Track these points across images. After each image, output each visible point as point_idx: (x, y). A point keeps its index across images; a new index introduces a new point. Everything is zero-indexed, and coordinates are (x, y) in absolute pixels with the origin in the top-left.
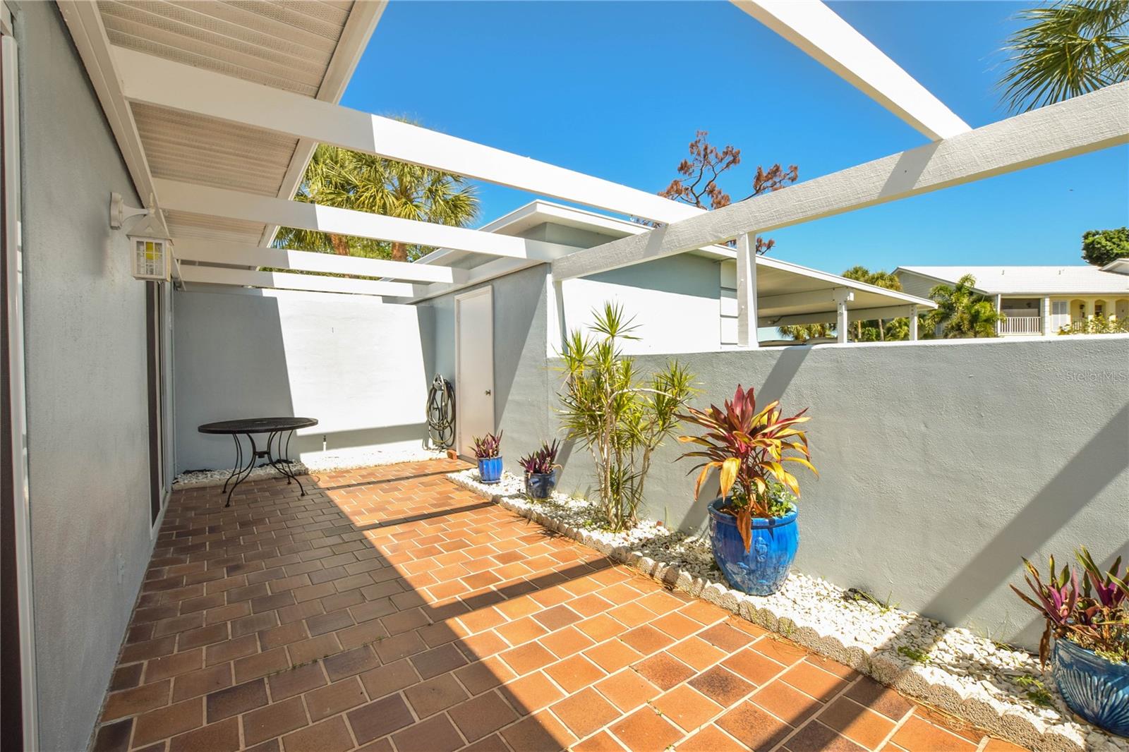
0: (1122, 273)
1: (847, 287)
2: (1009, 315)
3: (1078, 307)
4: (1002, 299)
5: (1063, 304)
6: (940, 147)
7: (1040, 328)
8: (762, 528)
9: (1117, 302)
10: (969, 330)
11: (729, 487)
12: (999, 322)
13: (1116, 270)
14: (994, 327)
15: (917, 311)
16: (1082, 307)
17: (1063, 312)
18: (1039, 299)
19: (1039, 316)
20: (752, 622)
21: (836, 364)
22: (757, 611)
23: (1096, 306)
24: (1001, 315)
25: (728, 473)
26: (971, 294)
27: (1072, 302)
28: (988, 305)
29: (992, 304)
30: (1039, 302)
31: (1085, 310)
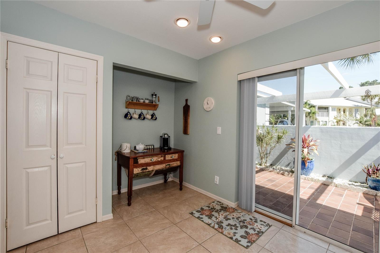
0: (350, 100)
1: (291, 106)
2: (320, 112)
3: (339, 110)
4: (318, 107)
5: (335, 109)
6: (345, 90)
7: (328, 115)
8: (309, 162)
9: (349, 109)
10: (308, 116)
11: (306, 154)
12: (317, 114)
13: (349, 99)
14: (315, 115)
15: (305, 112)
16: (340, 110)
17: (335, 111)
18: (328, 107)
19: (328, 112)
20: (308, 180)
21: (321, 130)
22: (310, 178)
23: (344, 110)
24: (318, 111)
25: (306, 151)
26: (309, 105)
27: (337, 108)
28: (314, 108)
29: (315, 108)
30: (328, 108)
31: (341, 111)
